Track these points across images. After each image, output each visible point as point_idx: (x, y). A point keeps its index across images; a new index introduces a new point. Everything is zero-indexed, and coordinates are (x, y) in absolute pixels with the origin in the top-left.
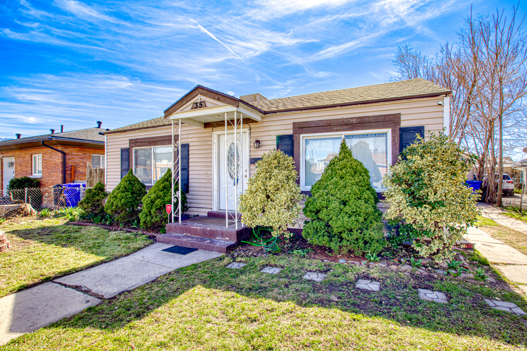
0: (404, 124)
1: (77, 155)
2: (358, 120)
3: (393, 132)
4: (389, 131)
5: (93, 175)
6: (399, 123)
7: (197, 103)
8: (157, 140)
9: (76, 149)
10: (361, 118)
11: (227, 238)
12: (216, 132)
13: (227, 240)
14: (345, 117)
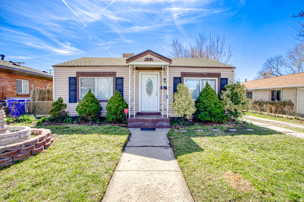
0: (222, 77)
1: (6, 79)
2: (207, 74)
3: (218, 79)
4: (217, 79)
5: (35, 93)
6: (220, 76)
7: (148, 58)
8: (100, 74)
9: (5, 75)
10: (208, 73)
11: (165, 122)
12: (141, 73)
13: (165, 123)
14: (202, 72)
